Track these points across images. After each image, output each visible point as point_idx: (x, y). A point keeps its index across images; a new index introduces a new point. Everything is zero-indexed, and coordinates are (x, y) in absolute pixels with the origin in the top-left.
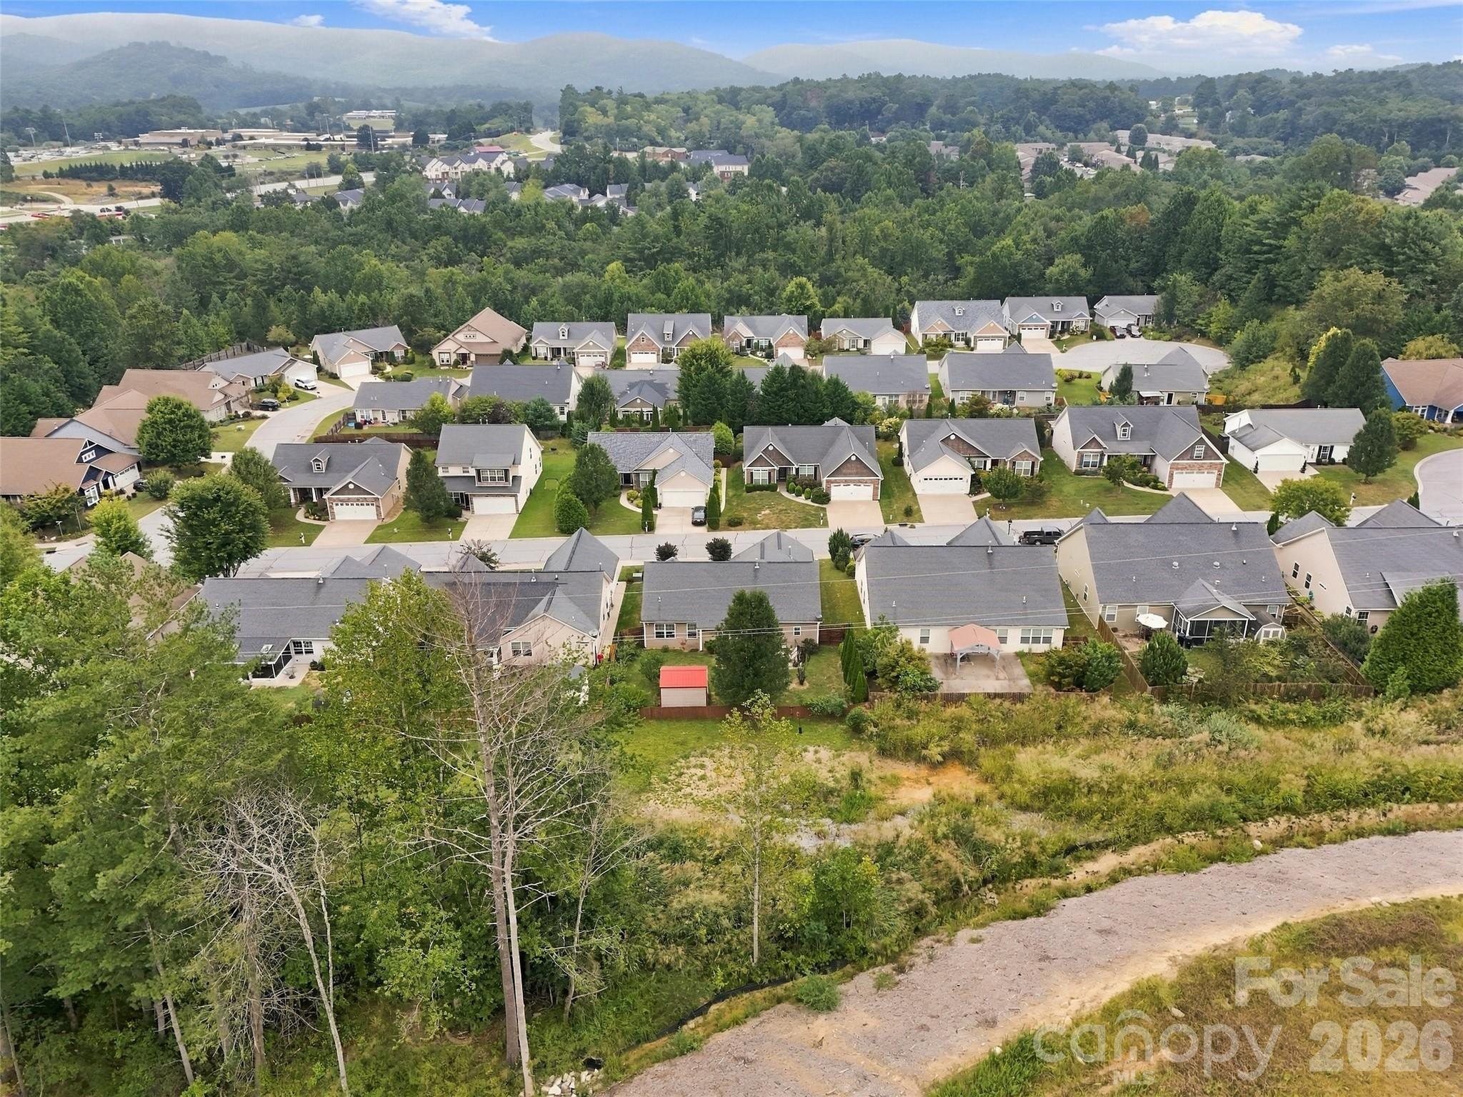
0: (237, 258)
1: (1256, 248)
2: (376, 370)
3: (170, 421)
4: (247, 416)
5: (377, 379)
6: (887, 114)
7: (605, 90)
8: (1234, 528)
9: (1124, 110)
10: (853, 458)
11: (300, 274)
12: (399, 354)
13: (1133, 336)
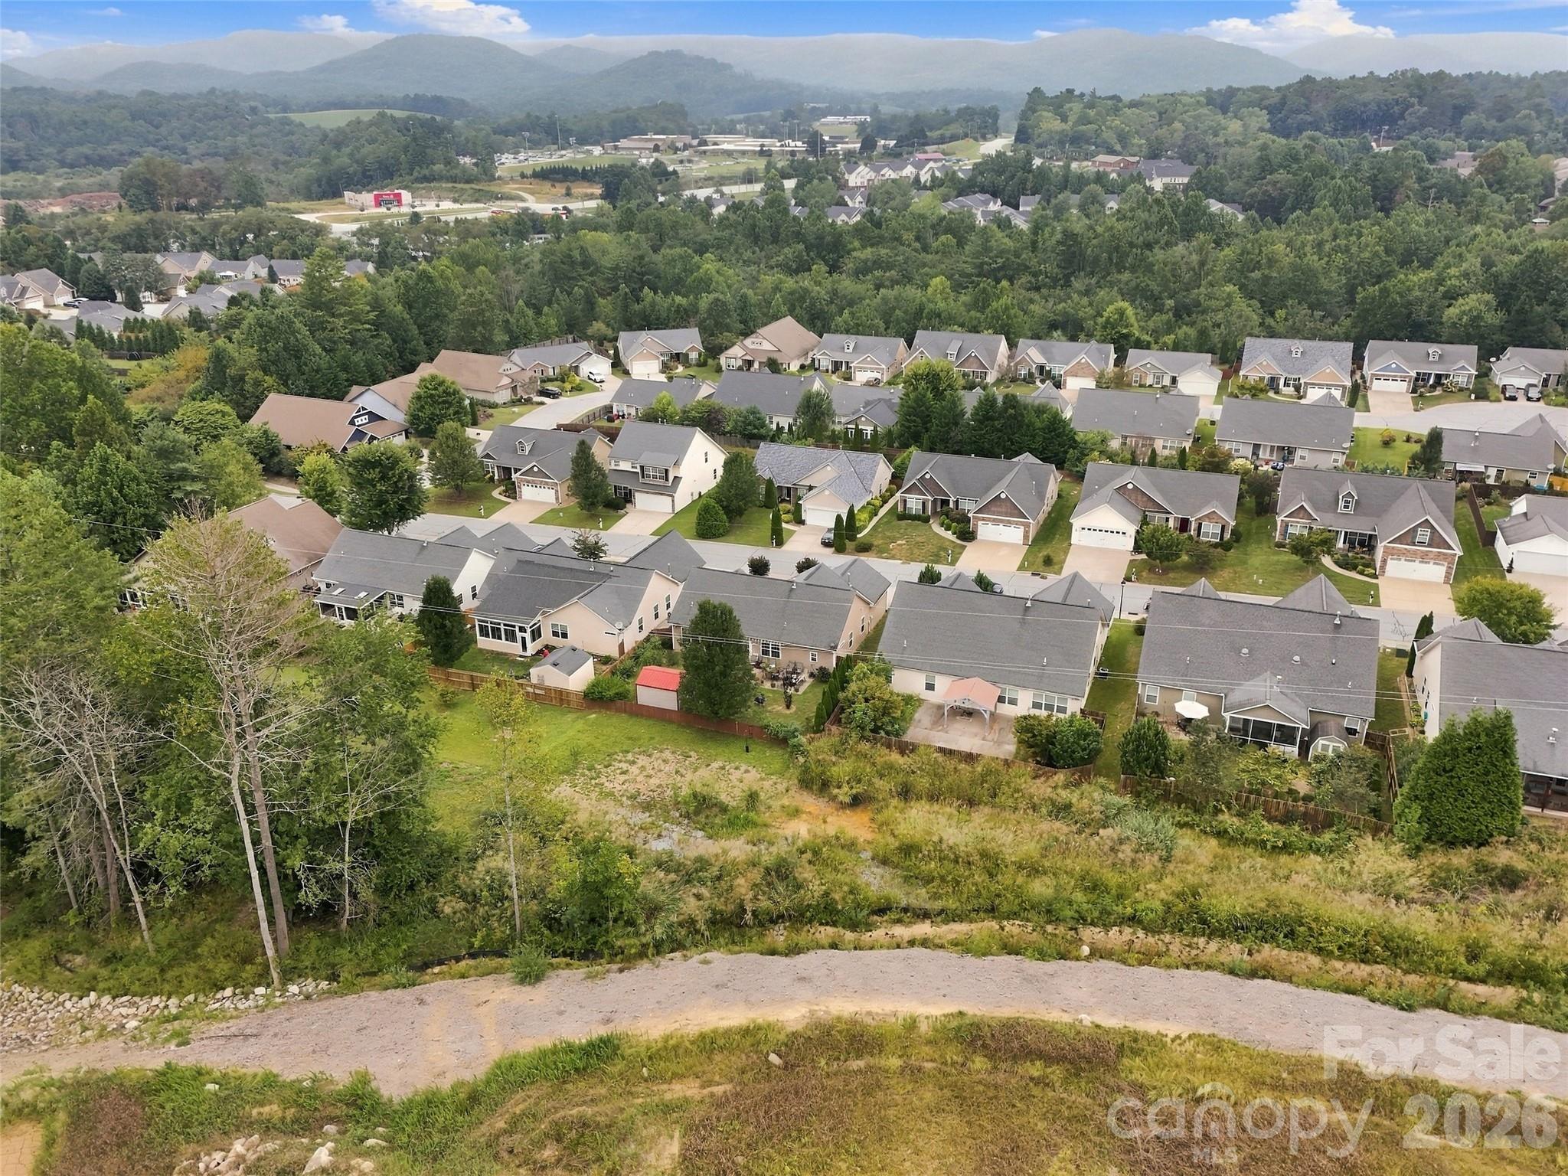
0: (595, 256)
2: (665, 368)
3: (431, 396)
4: (529, 401)
5: (662, 378)
6: (1410, 119)
7: (1077, 93)
8: (1337, 621)
10: (1003, 496)
11: (643, 274)
12: (694, 356)
13: (1529, 399)
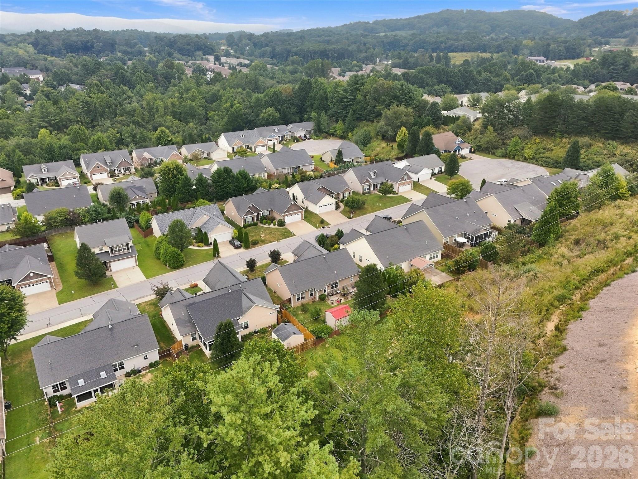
1: (345, 100)
9: (206, 47)
10: (293, 203)
13: (308, 139)
